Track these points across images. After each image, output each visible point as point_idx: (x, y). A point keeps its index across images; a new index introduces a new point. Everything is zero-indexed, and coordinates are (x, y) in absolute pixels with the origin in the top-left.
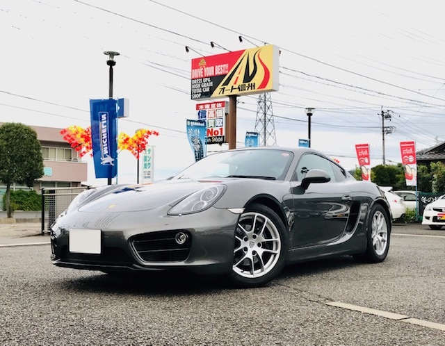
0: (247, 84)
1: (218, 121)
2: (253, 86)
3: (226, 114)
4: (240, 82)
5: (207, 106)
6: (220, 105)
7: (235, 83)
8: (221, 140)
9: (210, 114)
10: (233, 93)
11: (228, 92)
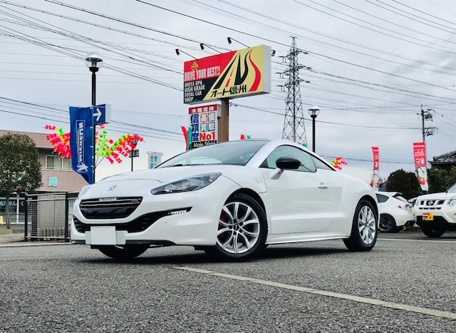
0: (238, 86)
1: (210, 125)
2: (244, 89)
3: (218, 118)
4: (232, 84)
5: (200, 110)
6: (212, 108)
7: (227, 86)
9: (202, 118)
10: (225, 96)
11: (219, 96)
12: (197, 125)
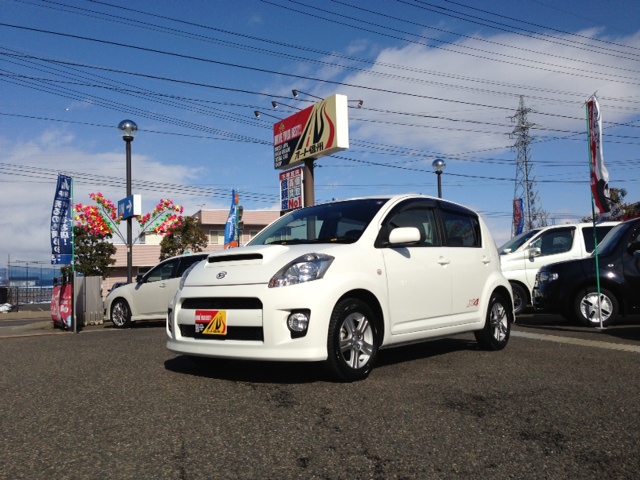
1: (297, 190)
2: (321, 146)
3: (303, 181)
4: (311, 143)
5: (288, 175)
9: (290, 184)
10: (306, 157)
11: (302, 157)
12: (286, 192)
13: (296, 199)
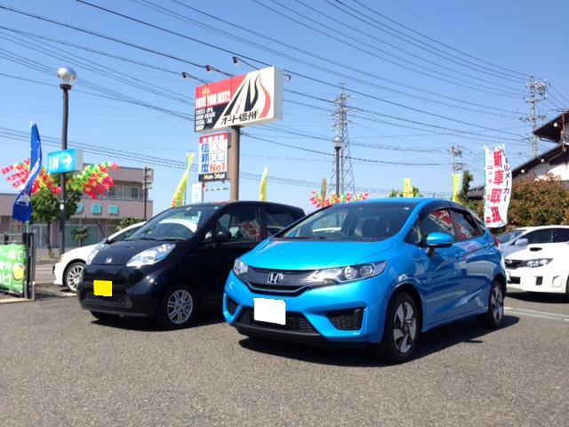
0: (248, 113)
1: (220, 154)
2: (254, 115)
3: (229, 147)
4: (242, 110)
5: (210, 139)
6: (222, 137)
7: (237, 112)
8: (223, 176)
9: (212, 147)
10: (234, 124)
11: (229, 123)
12: (207, 155)
13: (218, 164)
